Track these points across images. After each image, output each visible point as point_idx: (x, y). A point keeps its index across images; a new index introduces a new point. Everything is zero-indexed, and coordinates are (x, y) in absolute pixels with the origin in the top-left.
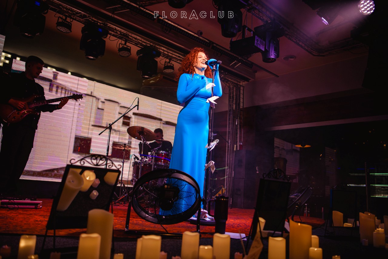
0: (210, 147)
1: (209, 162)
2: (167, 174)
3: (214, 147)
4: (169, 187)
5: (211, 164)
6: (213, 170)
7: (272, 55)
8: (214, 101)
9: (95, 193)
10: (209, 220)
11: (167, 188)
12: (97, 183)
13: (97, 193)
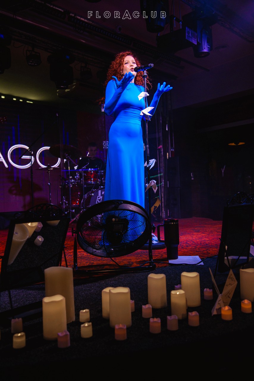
0: (150, 165)
1: (150, 182)
2: (113, 206)
3: (153, 164)
4: (117, 220)
5: (153, 184)
6: (155, 189)
7: (205, 48)
8: (149, 112)
9: (40, 239)
10: (156, 242)
11: (115, 221)
12: (40, 226)
13: (42, 239)
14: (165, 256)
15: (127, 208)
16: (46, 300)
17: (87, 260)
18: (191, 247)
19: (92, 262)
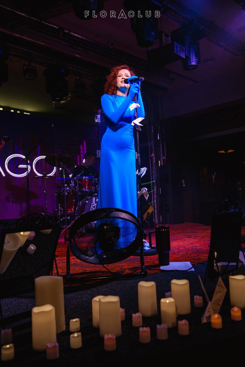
0: (141, 173)
1: (142, 189)
2: (105, 214)
3: (145, 172)
4: (109, 227)
5: (144, 191)
6: (146, 196)
7: (193, 61)
8: (140, 123)
9: (32, 247)
10: (149, 249)
11: (107, 229)
12: (32, 235)
13: (34, 247)
14: (157, 262)
15: (118, 216)
16: (36, 310)
17: (80, 267)
18: (182, 253)
19: (85, 269)
